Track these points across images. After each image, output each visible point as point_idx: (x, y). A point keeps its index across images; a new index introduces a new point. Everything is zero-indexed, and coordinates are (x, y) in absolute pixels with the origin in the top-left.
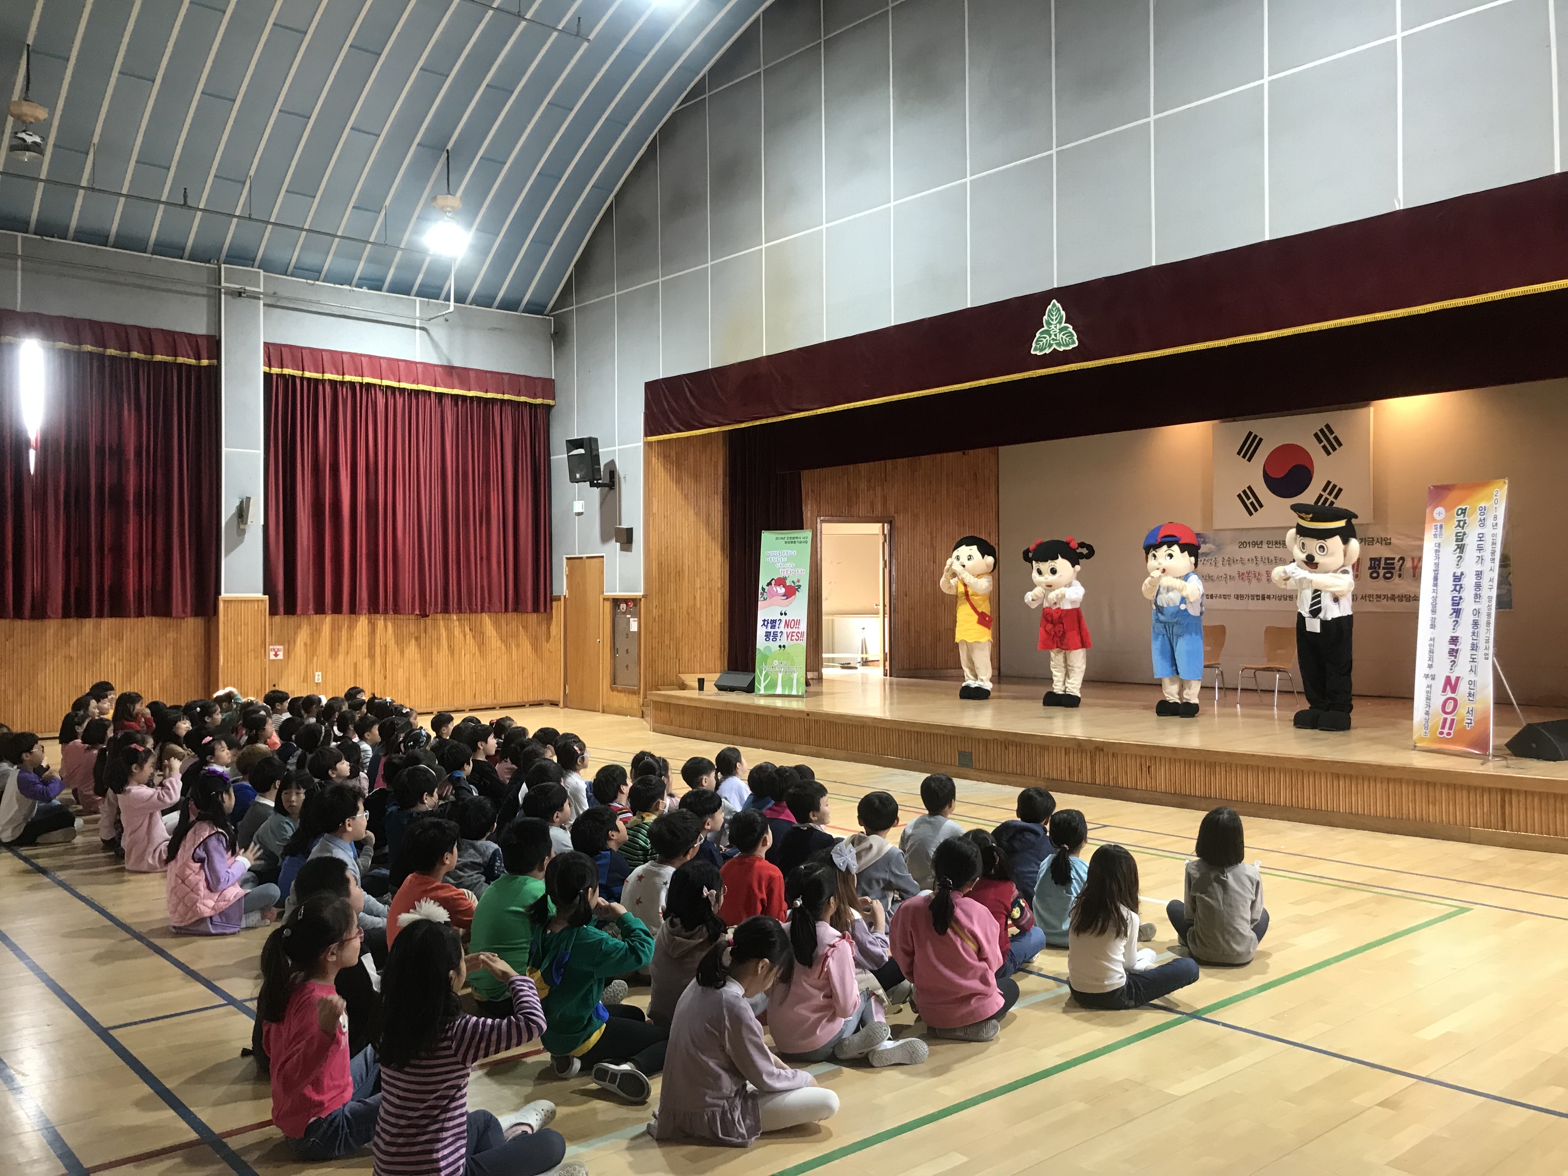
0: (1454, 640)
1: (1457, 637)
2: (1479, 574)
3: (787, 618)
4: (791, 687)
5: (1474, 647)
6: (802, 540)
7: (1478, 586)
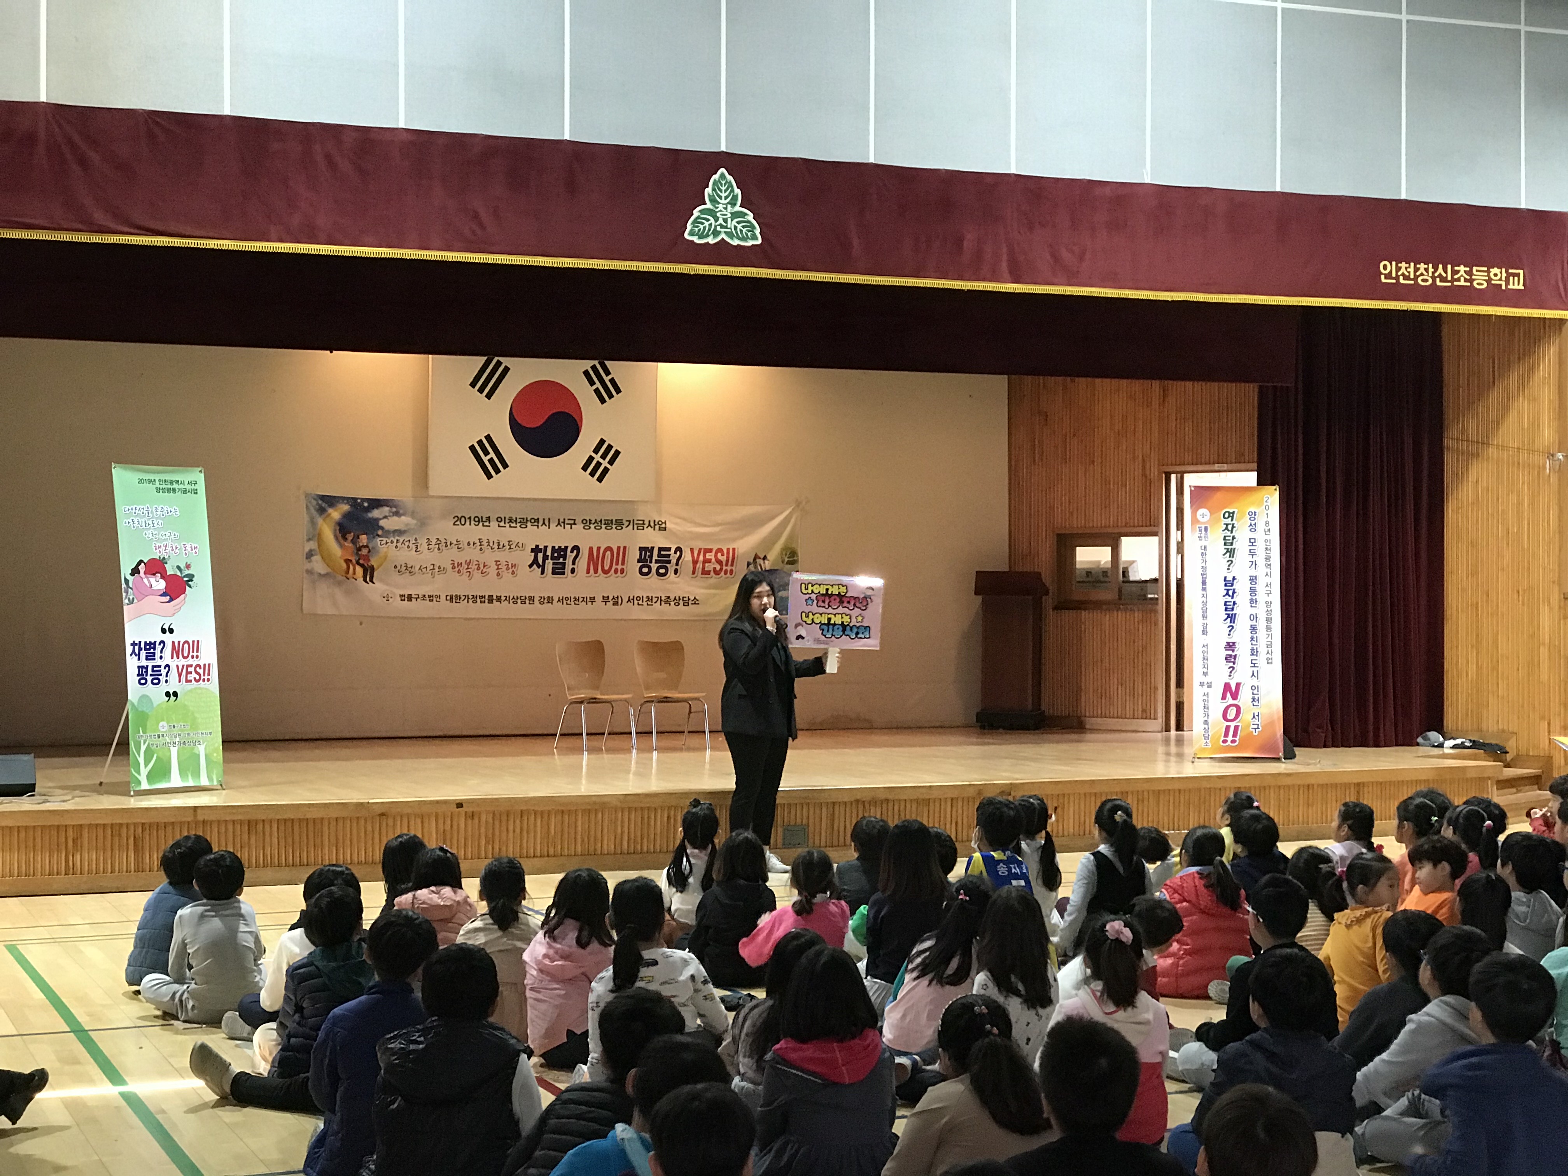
0: (1230, 646)
1: (1234, 643)
2: (1253, 579)
3: (175, 637)
4: (197, 774)
5: (1254, 652)
6: (188, 487)
7: (1253, 591)
